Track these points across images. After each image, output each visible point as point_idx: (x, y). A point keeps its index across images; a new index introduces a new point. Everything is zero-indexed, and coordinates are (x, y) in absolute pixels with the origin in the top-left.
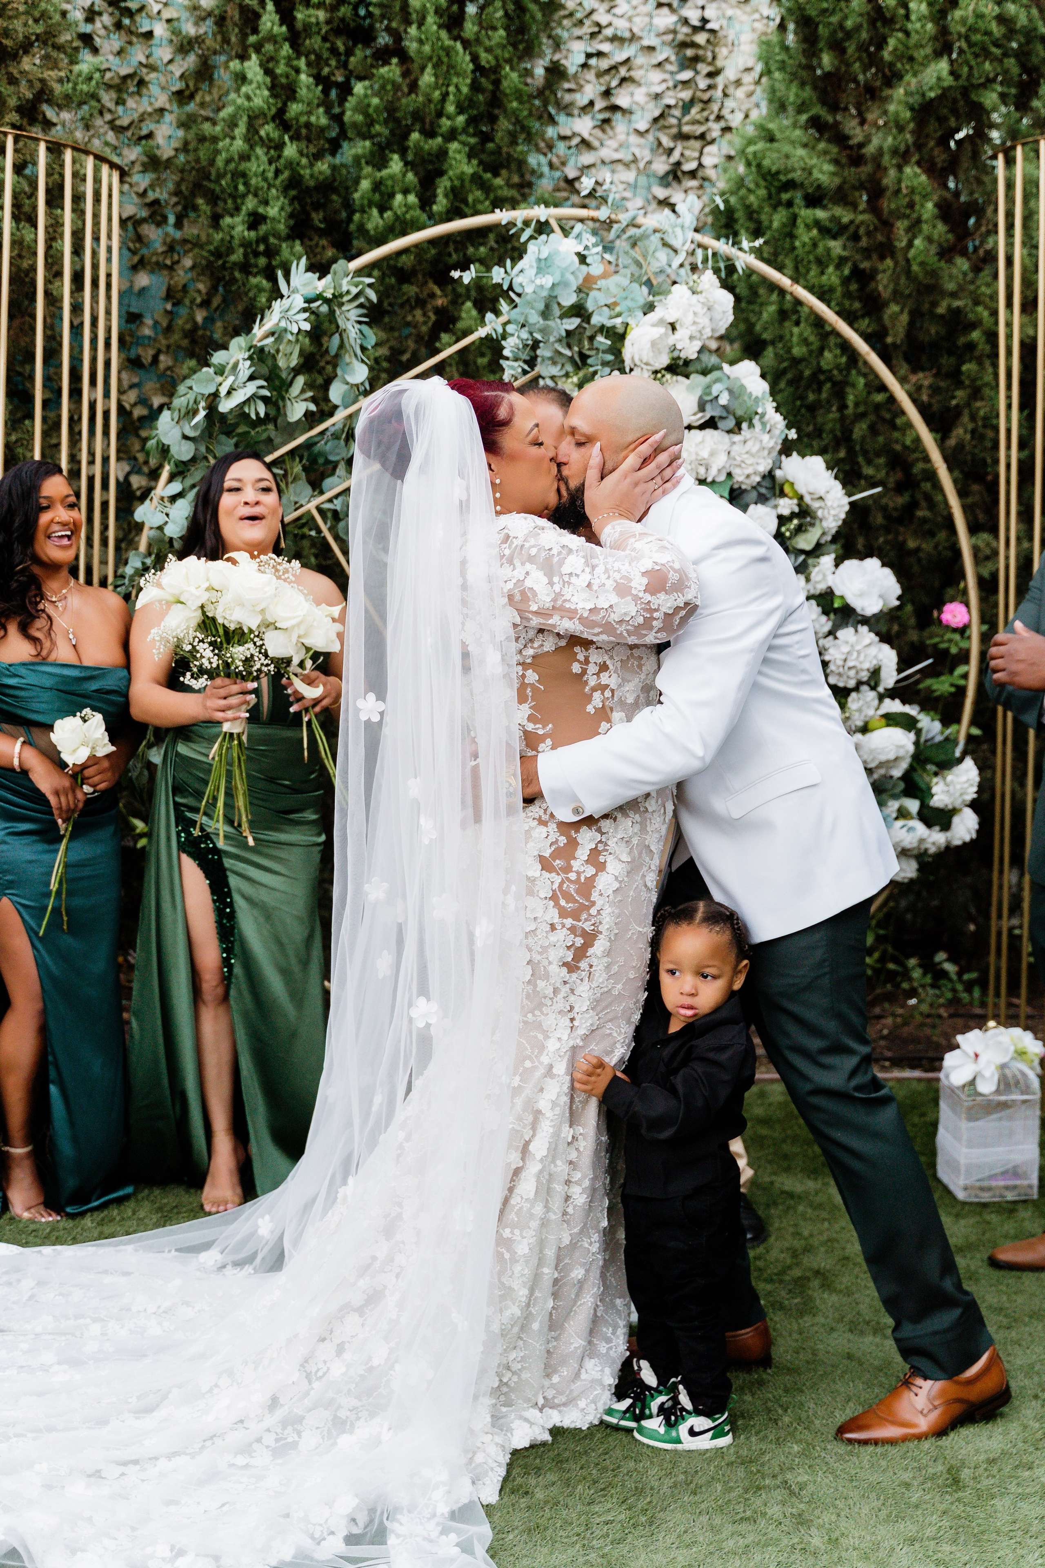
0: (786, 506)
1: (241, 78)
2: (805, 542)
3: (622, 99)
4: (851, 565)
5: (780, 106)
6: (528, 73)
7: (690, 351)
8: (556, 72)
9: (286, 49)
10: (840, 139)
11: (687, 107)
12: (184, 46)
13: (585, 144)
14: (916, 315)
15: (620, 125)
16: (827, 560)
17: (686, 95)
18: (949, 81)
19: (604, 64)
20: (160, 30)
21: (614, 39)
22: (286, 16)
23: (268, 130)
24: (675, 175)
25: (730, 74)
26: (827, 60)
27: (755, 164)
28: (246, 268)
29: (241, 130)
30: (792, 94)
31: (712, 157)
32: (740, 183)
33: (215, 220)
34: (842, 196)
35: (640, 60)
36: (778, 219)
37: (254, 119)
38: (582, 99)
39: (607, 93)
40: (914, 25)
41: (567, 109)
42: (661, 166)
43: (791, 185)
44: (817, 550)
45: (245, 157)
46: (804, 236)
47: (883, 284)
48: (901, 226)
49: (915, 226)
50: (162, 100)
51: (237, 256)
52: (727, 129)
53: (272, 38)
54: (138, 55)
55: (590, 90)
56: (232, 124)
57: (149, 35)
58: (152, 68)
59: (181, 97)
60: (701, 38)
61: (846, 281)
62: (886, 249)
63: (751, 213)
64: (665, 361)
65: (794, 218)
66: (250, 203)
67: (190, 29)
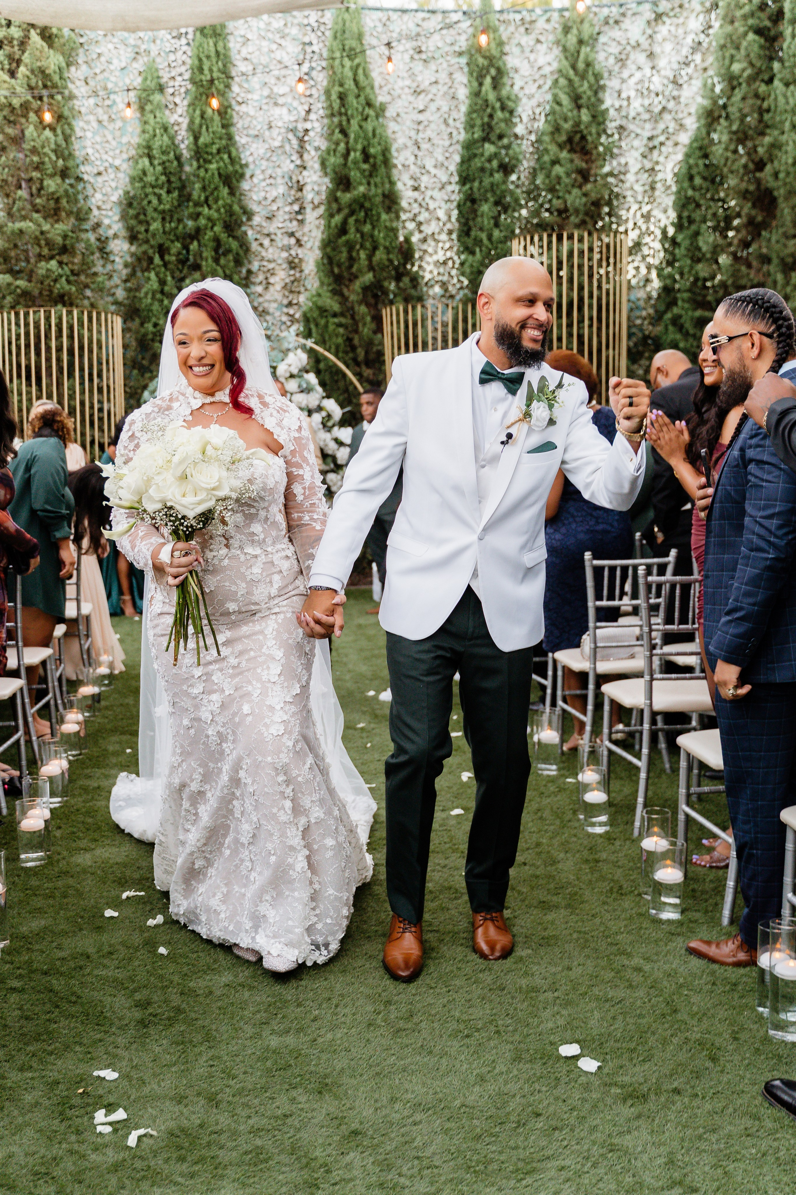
0: (324, 414)
1: (149, 279)
2: (330, 424)
3: (272, 280)
4: (343, 429)
5: (322, 284)
6: (240, 272)
7: (295, 371)
8: (249, 272)
9: (163, 269)
10: (342, 295)
11: (293, 282)
12: (126, 265)
13: (260, 295)
14: (367, 353)
15: (271, 288)
16: (336, 428)
17: (292, 278)
18: (373, 279)
19: (265, 269)
20: (117, 259)
21: (269, 261)
22: (162, 257)
23: (159, 296)
24: (290, 304)
25: (306, 272)
26: (336, 270)
27: (314, 303)
28: (153, 340)
29: (150, 296)
30: (326, 281)
31: (302, 299)
32: (311, 309)
33: (142, 324)
34: (342, 314)
35: (277, 267)
36: (323, 322)
37: (154, 293)
38: (258, 280)
39: (266, 278)
40: (362, 262)
41: (254, 284)
42: (285, 302)
43: (326, 311)
44: (334, 425)
45: (151, 305)
46: (331, 327)
47: (356, 341)
48: (360, 325)
49: (364, 324)
50: (119, 282)
51: (150, 336)
52: (306, 290)
53: (158, 266)
54: (109, 267)
55: (261, 277)
56: (146, 294)
57: (113, 261)
58: (114, 271)
59: (126, 281)
60: (296, 261)
61: (345, 341)
62: (356, 331)
63: (314, 320)
64: (288, 375)
65: (327, 322)
66: (154, 320)
67: (129, 260)
